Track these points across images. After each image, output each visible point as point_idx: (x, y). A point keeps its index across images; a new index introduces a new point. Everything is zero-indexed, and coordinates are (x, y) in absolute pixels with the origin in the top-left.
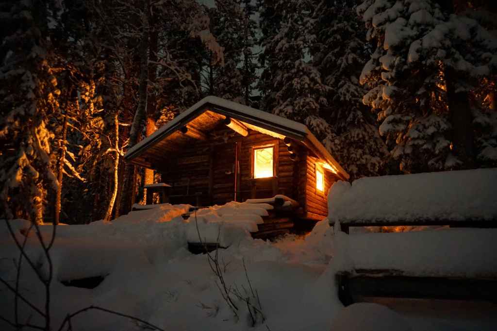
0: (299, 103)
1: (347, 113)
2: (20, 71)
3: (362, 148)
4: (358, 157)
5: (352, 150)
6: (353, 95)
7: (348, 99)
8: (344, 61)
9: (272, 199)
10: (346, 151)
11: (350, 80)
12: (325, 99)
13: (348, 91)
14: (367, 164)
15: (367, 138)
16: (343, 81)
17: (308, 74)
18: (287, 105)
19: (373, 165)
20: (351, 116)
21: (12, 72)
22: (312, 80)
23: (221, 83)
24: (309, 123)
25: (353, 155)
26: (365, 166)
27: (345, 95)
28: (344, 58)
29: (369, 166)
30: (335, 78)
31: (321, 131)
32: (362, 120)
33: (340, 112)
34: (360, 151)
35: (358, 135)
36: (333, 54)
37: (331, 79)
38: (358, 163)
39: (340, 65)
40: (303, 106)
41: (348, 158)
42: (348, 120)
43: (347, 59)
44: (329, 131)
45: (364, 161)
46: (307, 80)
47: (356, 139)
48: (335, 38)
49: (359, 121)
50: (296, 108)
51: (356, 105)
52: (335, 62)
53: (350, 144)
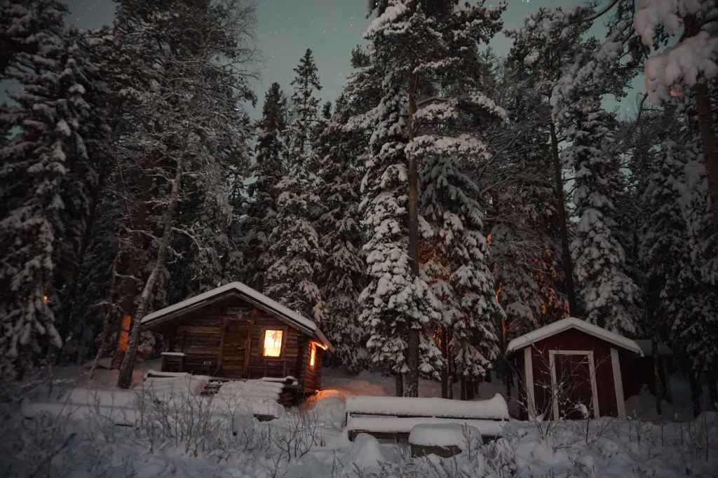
0: (295, 265)
1: (338, 277)
2: (39, 221)
3: (347, 316)
4: (343, 325)
5: (338, 317)
6: (347, 263)
7: (341, 266)
8: (343, 225)
9: (285, 379)
10: (332, 318)
11: (346, 245)
12: (320, 265)
13: (342, 257)
14: (350, 334)
15: (353, 307)
16: (338, 245)
17: (307, 236)
18: (281, 264)
19: (357, 336)
20: (342, 282)
21: (30, 221)
22: (310, 243)
23: (203, 214)
24: (303, 288)
25: (340, 324)
26: (348, 336)
27: (339, 261)
28: (343, 221)
29: (352, 336)
30: (332, 240)
31: (312, 299)
32: (351, 290)
33: (331, 275)
34: (346, 320)
35: (346, 303)
36: (333, 214)
37: (327, 239)
38: (343, 332)
39: (339, 228)
40: (298, 270)
41: (334, 325)
42: (339, 286)
43: (346, 223)
44: (319, 298)
45: (348, 331)
46: (306, 244)
47: (343, 307)
48: (337, 197)
49: (348, 290)
50: (291, 271)
51: (347, 272)
52: (335, 223)
53: (338, 311)
